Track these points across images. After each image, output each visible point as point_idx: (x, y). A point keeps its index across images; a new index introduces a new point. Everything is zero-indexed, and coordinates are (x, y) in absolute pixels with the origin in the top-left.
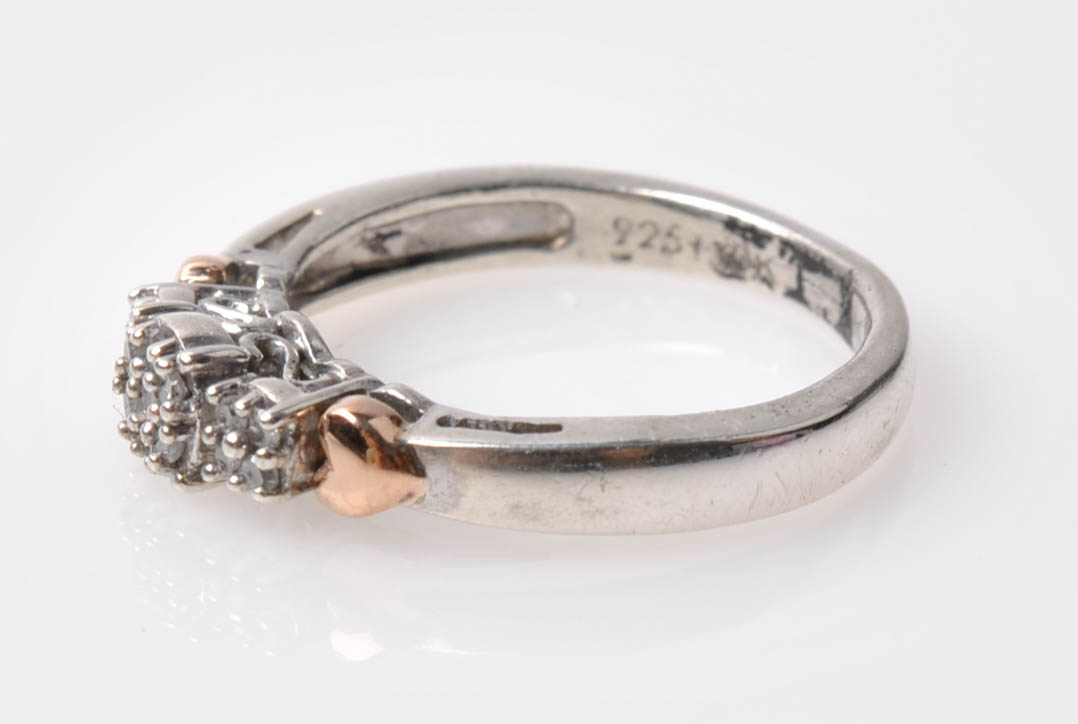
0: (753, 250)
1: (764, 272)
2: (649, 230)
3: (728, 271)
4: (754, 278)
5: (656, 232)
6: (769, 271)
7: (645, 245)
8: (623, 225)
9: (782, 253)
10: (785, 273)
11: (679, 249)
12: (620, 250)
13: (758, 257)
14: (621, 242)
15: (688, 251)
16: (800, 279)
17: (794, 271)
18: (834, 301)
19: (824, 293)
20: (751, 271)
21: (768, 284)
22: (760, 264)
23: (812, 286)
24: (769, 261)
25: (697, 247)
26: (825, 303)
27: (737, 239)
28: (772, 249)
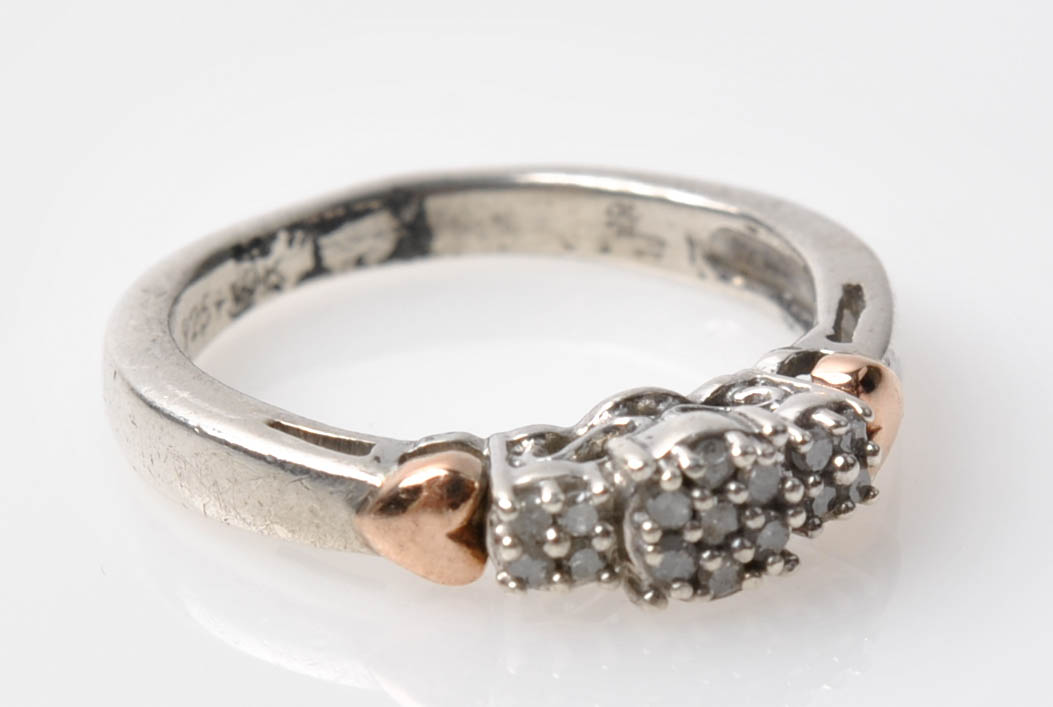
0: (262, 265)
1: (273, 279)
4: (263, 294)
5: (198, 315)
6: (278, 274)
9: (290, 242)
10: (291, 257)
11: (209, 317)
13: (265, 268)
15: (213, 310)
16: (317, 252)
17: (308, 249)
18: (378, 235)
19: (358, 239)
20: (261, 289)
21: (277, 288)
22: (269, 272)
23: (335, 246)
24: (277, 262)
25: (219, 304)
26: (360, 248)
27: (246, 265)
28: (279, 247)
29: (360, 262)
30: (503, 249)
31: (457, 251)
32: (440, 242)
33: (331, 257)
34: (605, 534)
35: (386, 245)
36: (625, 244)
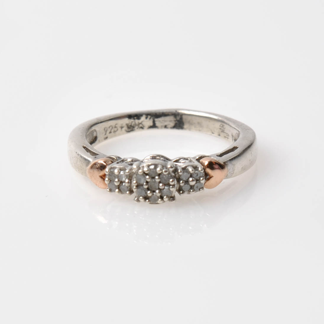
0: (137, 121)
1: (141, 125)
2: (111, 128)
3: (130, 130)
4: (137, 128)
5: (112, 128)
6: (142, 125)
7: (110, 132)
8: (106, 129)
9: (146, 118)
10: (148, 122)
11: (117, 130)
12: (106, 136)
13: (138, 122)
14: (105, 134)
15: (120, 129)
16: (154, 122)
17: (151, 121)
18: (171, 121)
19: (165, 121)
20: (136, 127)
21: (142, 128)
22: (139, 124)
23: (159, 122)
24: (142, 122)
25: (122, 127)
26: (166, 124)
27: (132, 120)
28: (143, 118)
29: (166, 127)
30: (200, 131)
31: (190, 129)
32: (185, 126)
33: (157, 124)
34: (128, 182)
35: (172, 124)
36: (222, 134)
